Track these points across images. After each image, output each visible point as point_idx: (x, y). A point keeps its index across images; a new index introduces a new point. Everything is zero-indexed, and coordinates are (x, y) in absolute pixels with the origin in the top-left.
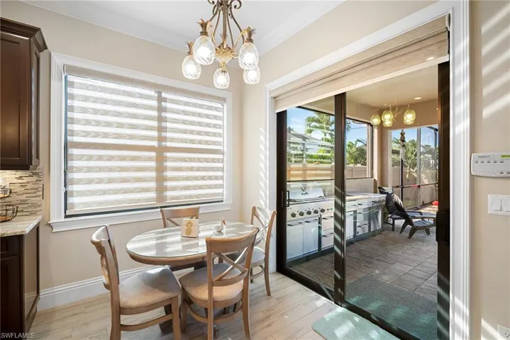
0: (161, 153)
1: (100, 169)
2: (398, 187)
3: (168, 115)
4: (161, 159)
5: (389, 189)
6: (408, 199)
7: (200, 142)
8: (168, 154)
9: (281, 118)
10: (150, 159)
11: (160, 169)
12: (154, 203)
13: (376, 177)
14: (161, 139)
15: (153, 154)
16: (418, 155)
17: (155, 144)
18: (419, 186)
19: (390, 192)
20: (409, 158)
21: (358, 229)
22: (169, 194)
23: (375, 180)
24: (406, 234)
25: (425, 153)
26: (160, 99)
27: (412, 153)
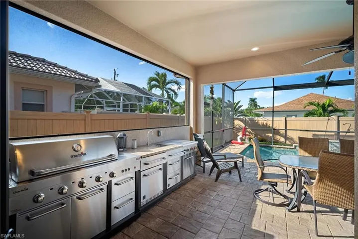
2: (209, 132)
5: (201, 136)
6: (217, 139)
13: (192, 125)
16: (223, 108)
18: (223, 131)
19: (202, 138)
20: (218, 110)
21: (169, 182)
23: (191, 127)
24: (214, 175)
25: (227, 107)
27: (220, 107)
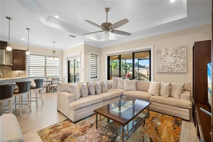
0: (45, 67)
1: (34, 70)
3: (47, 62)
4: (45, 69)
7: (53, 65)
8: (47, 68)
9: (69, 61)
10: (43, 69)
11: (45, 70)
12: (44, 76)
14: (45, 65)
15: (44, 68)
17: (44, 66)
22: (47, 75)
26: (45, 58)
